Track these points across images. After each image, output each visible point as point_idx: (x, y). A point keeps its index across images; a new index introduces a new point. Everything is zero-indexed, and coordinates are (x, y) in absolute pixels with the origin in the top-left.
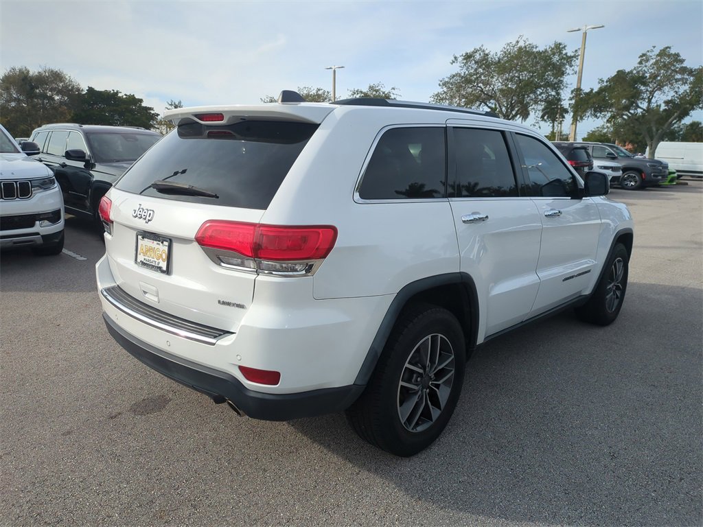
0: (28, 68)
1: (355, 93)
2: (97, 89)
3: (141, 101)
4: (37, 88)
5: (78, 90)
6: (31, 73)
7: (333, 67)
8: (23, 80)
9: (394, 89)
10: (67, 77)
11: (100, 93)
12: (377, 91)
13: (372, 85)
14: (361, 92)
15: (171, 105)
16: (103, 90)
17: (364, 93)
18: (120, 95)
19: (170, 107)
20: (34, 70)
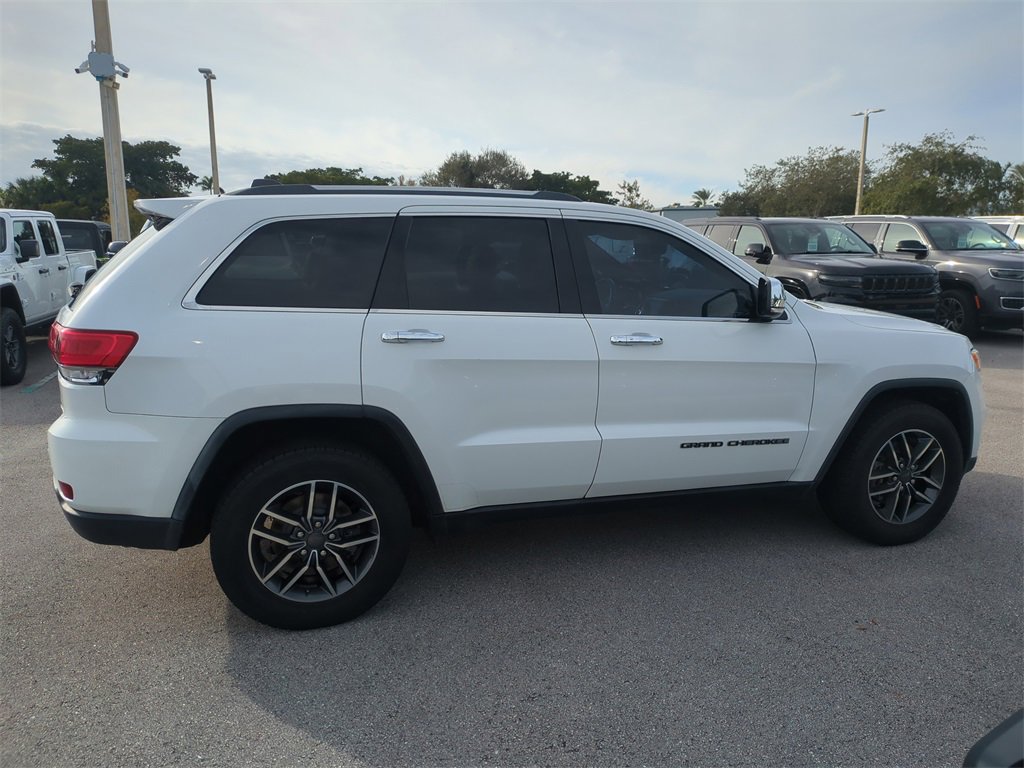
0: (470, 152)
1: (896, 150)
2: (546, 171)
3: (596, 183)
4: (478, 176)
5: (523, 174)
6: (472, 158)
7: (865, 112)
8: (463, 167)
9: (972, 138)
10: (511, 159)
11: (547, 176)
12: (938, 144)
13: (929, 135)
14: (909, 148)
15: (624, 187)
16: (551, 173)
17: (913, 149)
18: (571, 178)
19: (622, 191)
20: (475, 154)
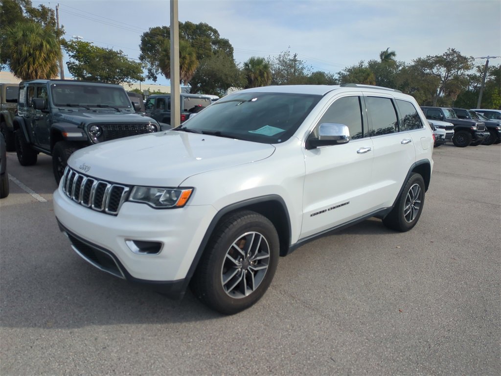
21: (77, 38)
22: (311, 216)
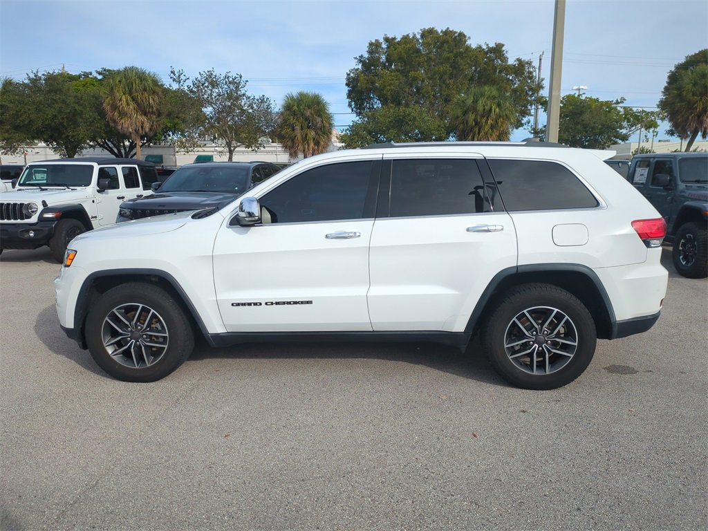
21: (579, 90)
22: (233, 305)
